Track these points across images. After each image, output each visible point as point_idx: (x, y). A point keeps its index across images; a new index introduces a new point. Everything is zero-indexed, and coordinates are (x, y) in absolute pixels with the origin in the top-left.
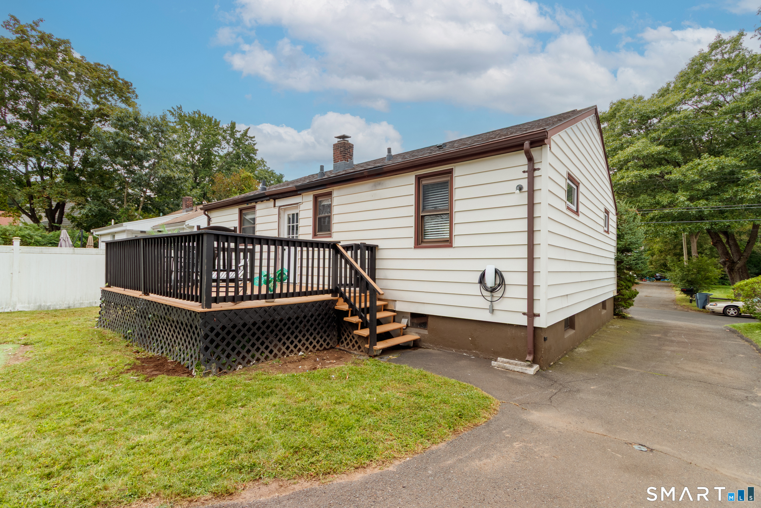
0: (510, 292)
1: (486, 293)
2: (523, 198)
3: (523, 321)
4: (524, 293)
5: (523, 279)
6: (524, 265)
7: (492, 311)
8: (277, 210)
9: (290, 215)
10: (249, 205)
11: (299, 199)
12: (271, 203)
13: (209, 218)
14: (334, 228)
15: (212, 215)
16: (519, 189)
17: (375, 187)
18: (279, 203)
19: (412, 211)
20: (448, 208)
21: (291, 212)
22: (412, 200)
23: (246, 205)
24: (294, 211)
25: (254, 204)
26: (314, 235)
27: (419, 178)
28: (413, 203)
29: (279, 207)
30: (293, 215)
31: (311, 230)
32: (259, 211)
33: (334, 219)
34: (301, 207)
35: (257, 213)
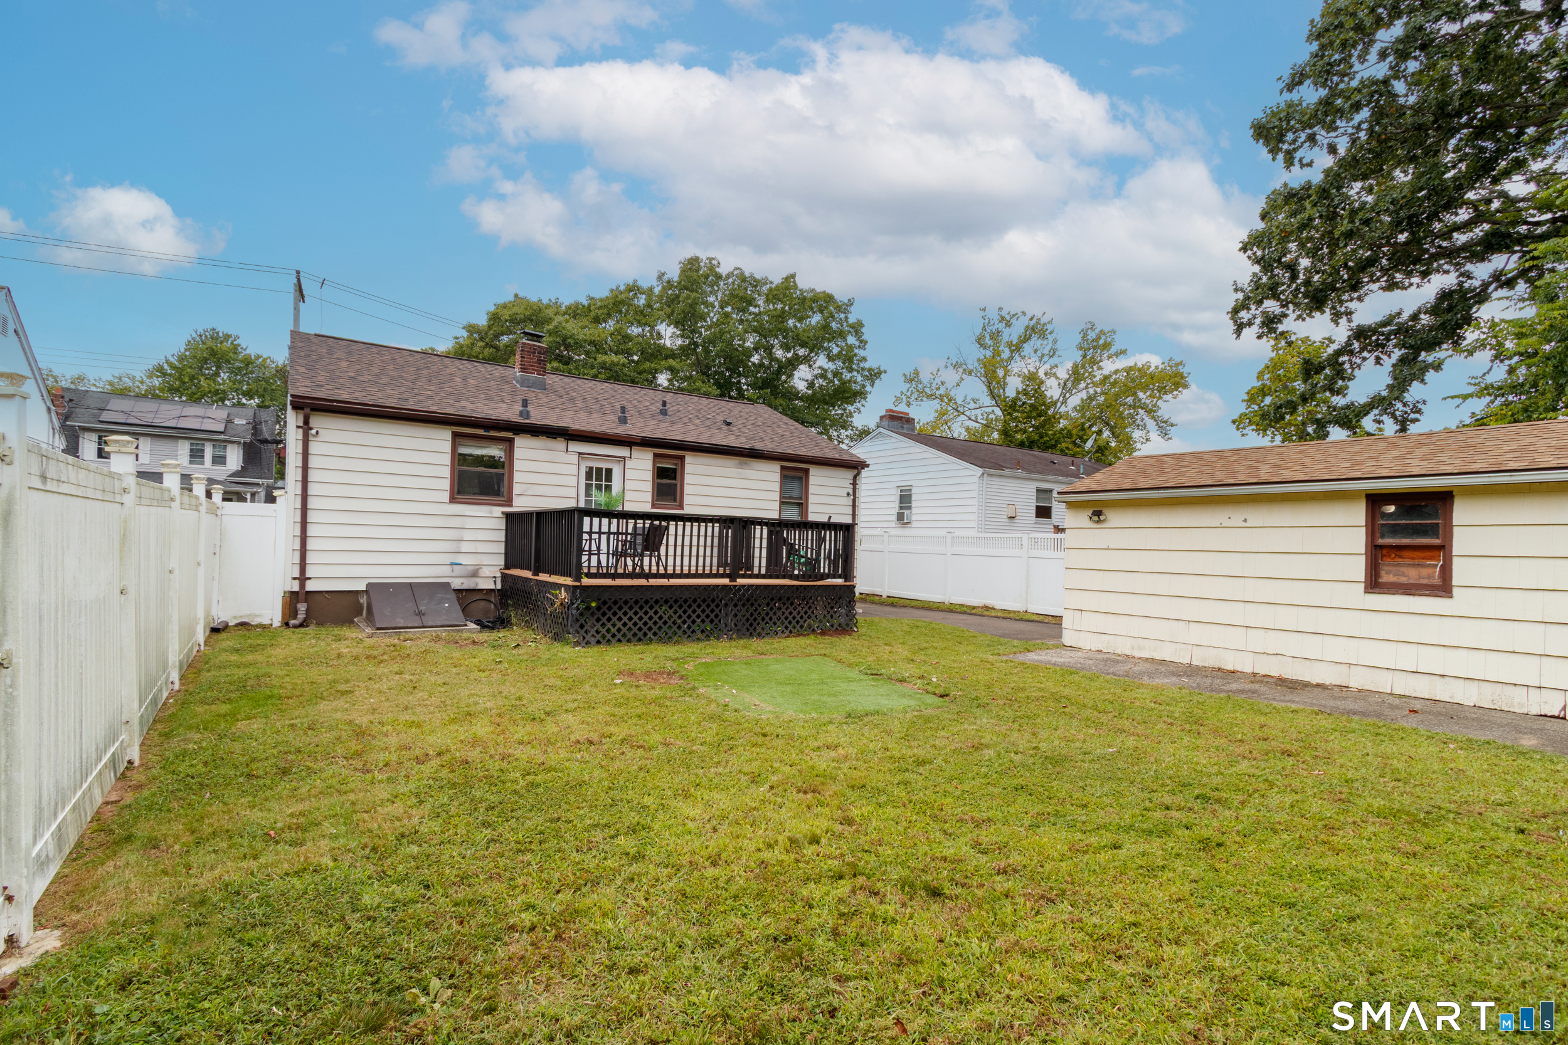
2: (850, 501)
8: (575, 458)
9: (591, 468)
10: (492, 433)
11: (623, 452)
12: (560, 444)
13: (306, 426)
14: (687, 500)
15: (318, 422)
16: (848, 494)
17: (741, 466)
18: (576, 447)
19: (777, 496)
20: (801, 498)
21: (595, 465)
22: (777, 487)
23: (481, 432)
24: (604, 465)
25: (509, 435)
26: (653, 506)
27: (783, 468)
28: (778, 489)
29: (580, 454)
30: (599, 470)
31: (648, 497)
32: (526, 450)
33: (688, 489)
34: (629, 463)
35: (518, 453)
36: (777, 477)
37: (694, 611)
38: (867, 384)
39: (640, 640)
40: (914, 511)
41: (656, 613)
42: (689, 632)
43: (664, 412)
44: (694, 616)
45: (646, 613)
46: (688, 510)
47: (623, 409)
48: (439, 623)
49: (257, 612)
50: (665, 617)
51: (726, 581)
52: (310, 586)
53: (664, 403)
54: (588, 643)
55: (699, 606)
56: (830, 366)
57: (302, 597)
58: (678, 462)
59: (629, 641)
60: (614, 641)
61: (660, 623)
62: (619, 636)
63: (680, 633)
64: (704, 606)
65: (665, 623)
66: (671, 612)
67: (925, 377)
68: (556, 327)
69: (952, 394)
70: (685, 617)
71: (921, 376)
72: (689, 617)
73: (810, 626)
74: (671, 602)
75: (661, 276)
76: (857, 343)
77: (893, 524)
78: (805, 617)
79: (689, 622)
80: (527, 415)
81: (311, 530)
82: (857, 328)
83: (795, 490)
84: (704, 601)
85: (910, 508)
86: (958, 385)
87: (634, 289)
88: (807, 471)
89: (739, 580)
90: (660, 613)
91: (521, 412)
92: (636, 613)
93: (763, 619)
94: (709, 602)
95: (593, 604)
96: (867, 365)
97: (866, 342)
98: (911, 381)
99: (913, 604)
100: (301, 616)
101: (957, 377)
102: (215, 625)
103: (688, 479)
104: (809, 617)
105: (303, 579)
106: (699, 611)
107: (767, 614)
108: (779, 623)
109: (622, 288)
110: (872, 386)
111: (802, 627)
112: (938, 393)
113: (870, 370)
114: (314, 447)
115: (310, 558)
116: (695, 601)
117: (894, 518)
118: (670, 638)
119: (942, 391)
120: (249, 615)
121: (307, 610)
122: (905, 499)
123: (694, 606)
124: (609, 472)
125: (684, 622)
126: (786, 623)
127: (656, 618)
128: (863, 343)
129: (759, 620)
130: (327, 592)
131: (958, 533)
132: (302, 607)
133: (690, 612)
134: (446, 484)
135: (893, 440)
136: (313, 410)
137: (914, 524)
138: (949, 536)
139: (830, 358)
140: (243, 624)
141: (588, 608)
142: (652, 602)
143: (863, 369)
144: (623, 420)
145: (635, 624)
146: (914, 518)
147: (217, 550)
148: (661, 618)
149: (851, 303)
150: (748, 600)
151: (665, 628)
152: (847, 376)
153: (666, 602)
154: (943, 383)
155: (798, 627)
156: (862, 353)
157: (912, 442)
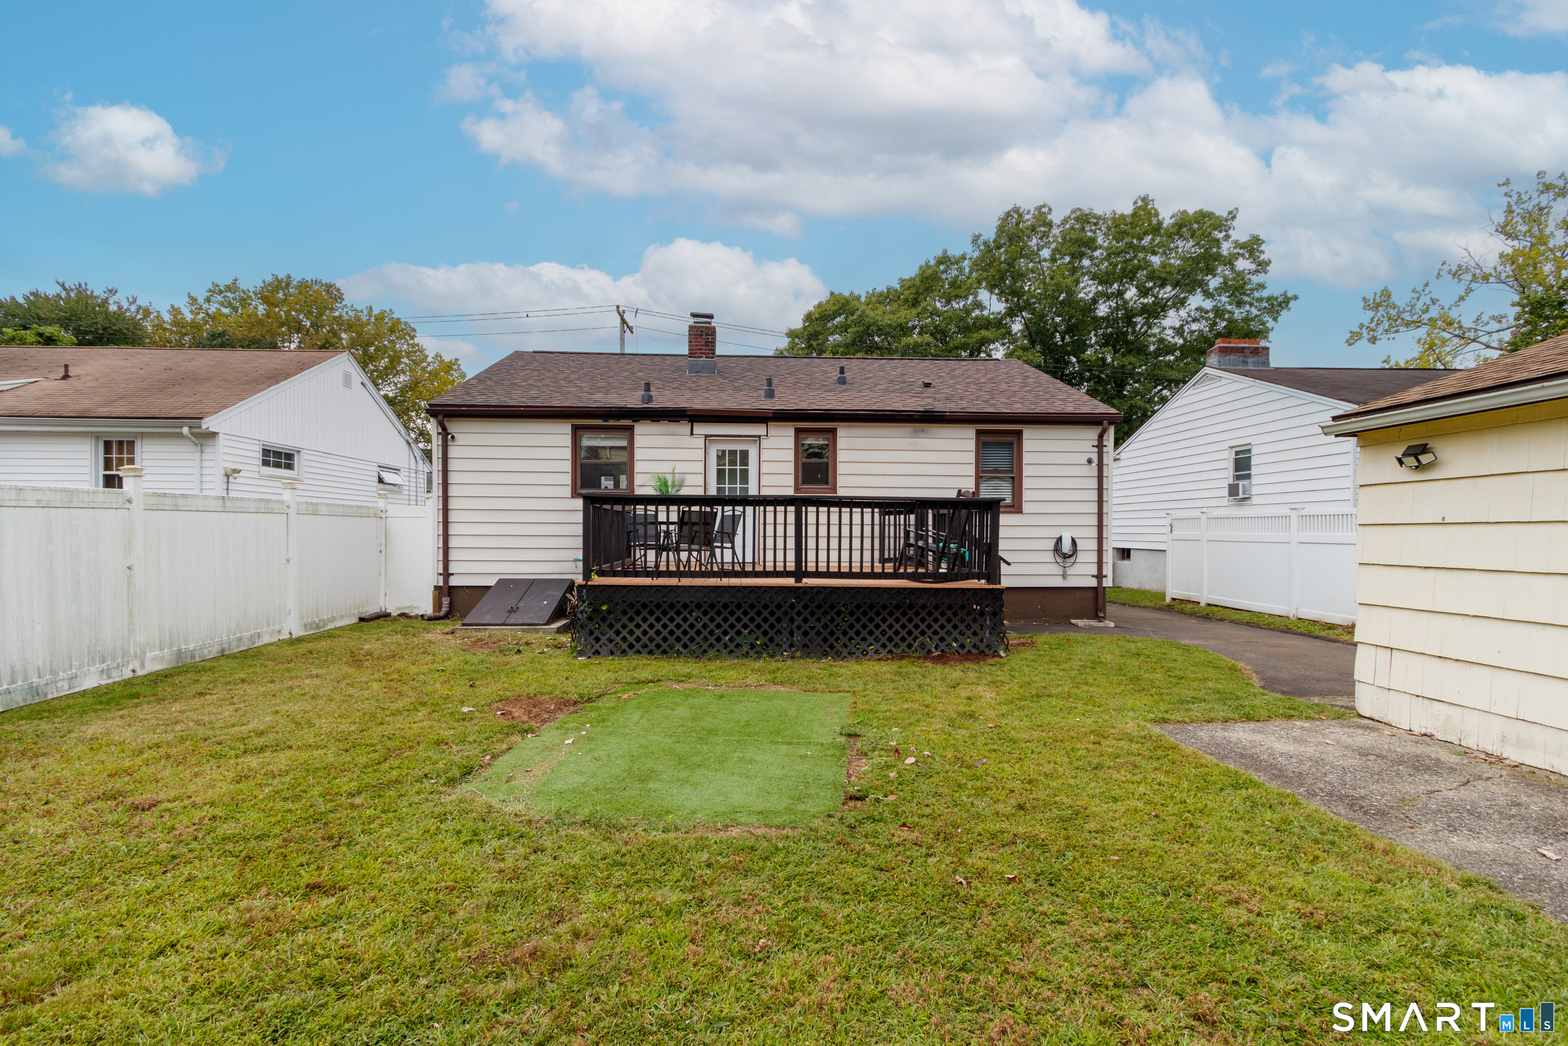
0: (1081, 557)
1: (1059, 560)
2: (1093, 470)
3: (1093, 583)
4: (1094, 557)
5: (1094, 545)
6: (1094, 533)
7: (1064, 576)
8: (700, 442)
9: (724, 452)
10: (611, 423)
11: (758, 430)
12: (684, 428)
13: (445, 433)
14: (841, 481)
15: (454, 427)
16: (1090, 461)
17: (915, 434)
18: (701, 429)
19: (971, 470)
20: (1011, 471)
21: (728, 447)
22: (971, 458)
23: (599, 422)
24: (738, 447)
25: (628, 422)
26: (797, 489)
27: (979, 433)
28: (973, 460)
29: (706, 436)
30: (733, 453)
31: (790, 480)
32: (647, 437)
33: (841, 469)
34: (765, 443)
35: (639, 441)
36: (971, 445)
37: (739, 620)
38: (1267, 318)
39: (665, 652)
40: (1255, 480)
41: (685, 620)
42: (732, 646)
43: (842, 381)
44: (739, 626)
45: (672, 620)
46: (841, 492)
47: (769, 382)
48: (520, 621)
49: (415, 604)
50: (699, 626)
51: (790, 581)
52: (454, 582)
53: (842, 371)
54: (597, 652)
55: (745, 613)
56: (1208, 304)
57: (445, 591)
58: (830, 436)
59: (650, 652)
60: (630, 652)
61: (692, 633)
62: (638, 646)
63: (719, 646)
64: (752, 613)
65: (699, 633)
66: (706, 619)
67: (1401, 299)
68: (860, 316)
69: (1454, 314)
70: (725, 626)
71: (1394, 298)
72: (732, 626)
73: (922, 646)
74: (705, 607)
75: (976, 239)
76: (1253, 267)
77: (1225, 502)
78: (916, 633)
79: (732, 633)
80: (650, 399)
81: (453, 529)
82: (1252, 247)
83: (999, 459)
84: (752, 607)
85: (1248, 477)
86: (1462, 299)
87: (944, 260)
88: (1019, 434)
89: (805, 580)
90: (691, 620)
91: (643, 396)
92: (658, 620)
93: (845, 633)
94: (759, 607)
95: (604, 608)
96: (1265, 294)
97: (1268, 263)
98: (1376, 306)
99: (1236, 616)
100: (444, 610)
101: (1460, 289)
102: (363, 616)
103: (841, 456)
104: (923, 633)
105: (446, 575)
106: (745, 620)
107: (851, 627)
108: (871, 639)
109: (932, 262)
110: (1275, 319)
111: (910, 646)
112: (1426, 317)
113: (1269, 299)
114: (453, 452)
115: (452, 556)
116: (739, 606)
117: (1226, 492)
118: (705, 652)
119: (1434, 312)
120: (409, 607)
121: (451, 604)
122: (1242, 464)
123: (739, 613)
124: (745, 455)
125: (725, 633)
126: (884, 640)
127: (685, 626)
128: (1263, 266)
129: (838, 634)
130: (467, 587)
131: (1310, 510)
132: (446, 601)
133: (732, 620)
134: (567, 479)
135: (1223, 382)
136: (445, 416)
137: (1255, 500)
138: (1294, 514)
139: (1208, 294)
140: (403, 615)
141: (596, 611)
142: (679, 606)
143: (1260, 300)
144: (770, 394)
145: (658, 633)
146: (1254, 490)
147: (383, 549)
148: (692, 626)
149: (1233, 215)
150: (819, 607)
151: (699, 639)
152: (1238, 314)
153: (698, 606)
154: (1434, 302)
155: (904, 645)
156: (1256, 279)
157: (1248, 381)
